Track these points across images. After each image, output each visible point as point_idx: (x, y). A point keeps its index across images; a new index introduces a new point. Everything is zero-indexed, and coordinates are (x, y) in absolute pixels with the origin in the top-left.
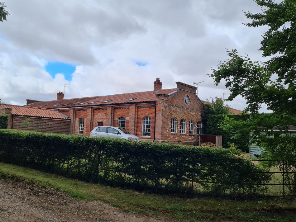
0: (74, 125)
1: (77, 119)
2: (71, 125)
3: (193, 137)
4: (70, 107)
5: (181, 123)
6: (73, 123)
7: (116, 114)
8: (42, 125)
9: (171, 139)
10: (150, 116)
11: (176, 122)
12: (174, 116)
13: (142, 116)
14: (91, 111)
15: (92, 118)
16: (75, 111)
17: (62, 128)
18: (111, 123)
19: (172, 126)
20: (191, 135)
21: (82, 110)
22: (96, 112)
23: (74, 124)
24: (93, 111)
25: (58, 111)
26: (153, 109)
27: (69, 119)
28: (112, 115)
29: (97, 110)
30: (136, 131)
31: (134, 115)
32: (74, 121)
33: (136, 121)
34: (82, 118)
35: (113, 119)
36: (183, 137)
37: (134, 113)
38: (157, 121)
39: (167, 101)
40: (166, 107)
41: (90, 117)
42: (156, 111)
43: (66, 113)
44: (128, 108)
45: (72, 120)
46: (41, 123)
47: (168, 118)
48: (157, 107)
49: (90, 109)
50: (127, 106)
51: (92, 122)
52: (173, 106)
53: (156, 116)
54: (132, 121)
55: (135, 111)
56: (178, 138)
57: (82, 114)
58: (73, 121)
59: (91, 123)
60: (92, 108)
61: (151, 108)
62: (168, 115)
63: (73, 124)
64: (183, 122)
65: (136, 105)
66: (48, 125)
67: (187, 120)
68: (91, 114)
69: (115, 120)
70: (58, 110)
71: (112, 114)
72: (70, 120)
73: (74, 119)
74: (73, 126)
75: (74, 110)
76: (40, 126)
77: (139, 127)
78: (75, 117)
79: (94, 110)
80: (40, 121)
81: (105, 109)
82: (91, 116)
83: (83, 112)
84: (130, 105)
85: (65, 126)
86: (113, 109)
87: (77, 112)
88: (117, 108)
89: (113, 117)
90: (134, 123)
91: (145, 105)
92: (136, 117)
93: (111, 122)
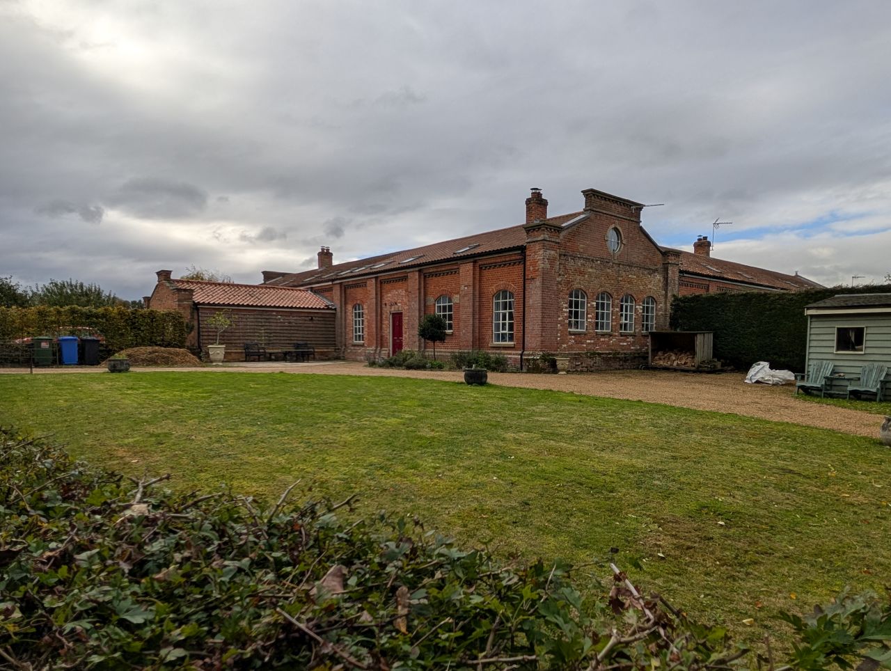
0: (343, 322)
1: (350, 307)
2: (338, 322)
3: (630, 339)
4: (333, 280)
5: (597, 304)
6: (341, 318)
7: (431, 288)
8: (267, 324)
9: (571, 347)
10: (513, 287)
11: (583, 303)
12: (576, 286)
13: (493, 289)
14: (376, 286)
15: (379, 302)
16: (345, 288)
17: (317, 329)
18: (420, 313)
19: (571, 312)
20: (626, 336)
21: (356, 285)
22: (386, 287)
23: (343, 320)
24: (379, 285)
25: (311, 291)
26: (518, 269)
27: (331, 309)
28: (420, 293)
29: (388, 281)
30: (477, 331)
31: (471, 288)
32: (343, 312)
33: (477, 304)
34: (359, 305)
35: (422, 302)
36: (602, 339)
37: (471, 283)
38: (530, 302)
39: (556, 243)
40: (552, 261)
41: (374, 300)
42: (527, 273)
43: (327, 294)
44: (456, 272)
45: (338, 310)
46: (265, 320)
47: (560, 291)
48: (528, 263)
49: (374, 280)
50: (455, 267)
51: (379, 312)
52: (574, 258)
53: (527, 287)
54: (466, 304)
55: (474, 278)
56: (589, 344)
57: (358, 293)
58: (341, 312)
59: (377, 316)
60: (376, 278)
61: (513, 265)
62: (559, 283)
63: (341, 321)
64: (603, 299)
65: (475, 262)
66: (283, 324)
67: (615, 296)
68: (376, 294)
69: (428, 303)
70: (312, 288)
71: (419, 289)
72: (335, 309)
73: (343, 308)
74: (341, 324)
75: (341, 287)
76: (266, 328)
77: (483, 320)
78: (346, 304)
79: (381, 283)
80: (264, 317)
81: (405, 278)
82: (376, 298)
83: (360, 290)
84: (459, 262)
85: (323, 326)
86: (422, 277)
87: (348, 291)
88: (431, 275)
89: (422, 297)
90: (471, 310)
91: (498, 259)
92: (477, 292)
93: (420, 310)
